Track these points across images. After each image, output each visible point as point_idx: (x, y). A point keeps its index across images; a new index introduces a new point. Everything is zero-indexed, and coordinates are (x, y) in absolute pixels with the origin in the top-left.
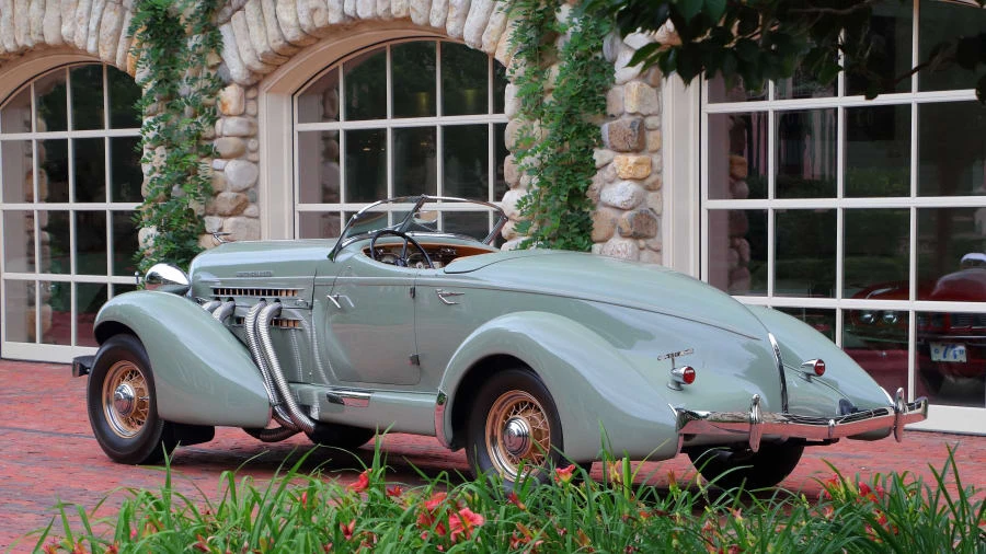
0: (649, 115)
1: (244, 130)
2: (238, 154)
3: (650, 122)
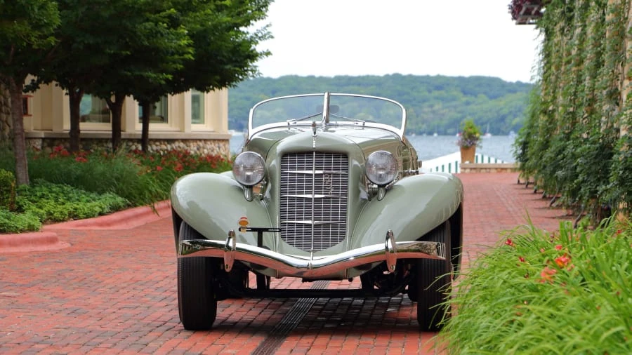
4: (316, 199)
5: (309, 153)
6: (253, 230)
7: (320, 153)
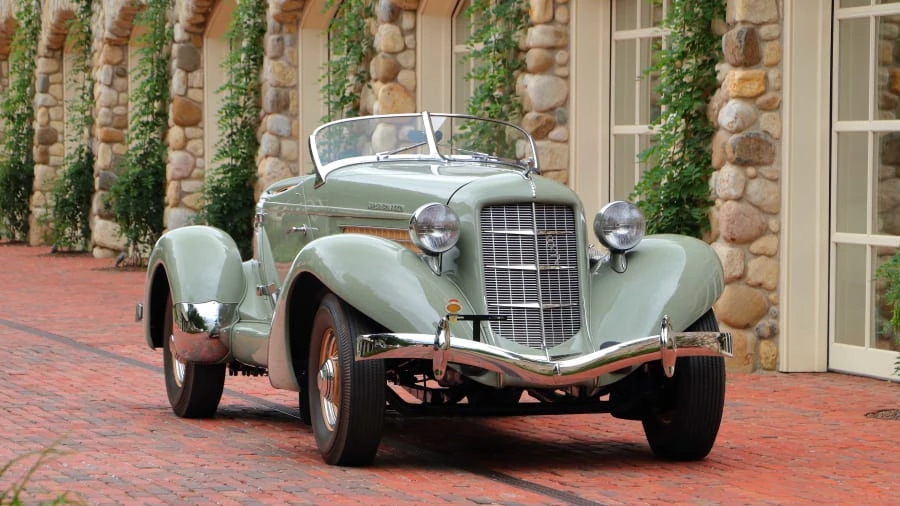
0: (762, 24)
1: (549, 40)
2: (545, 67)
3: (763, 31)
4: (542, 271)
5: (524, 204)
6: (467, 318)
7: (540, 204)
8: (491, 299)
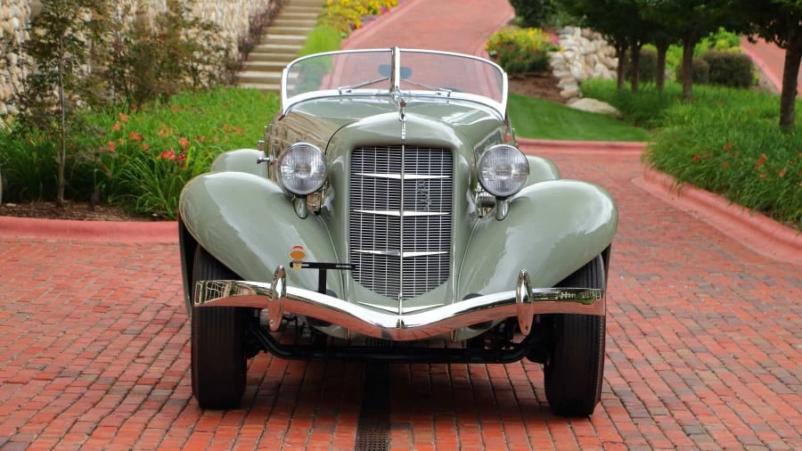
4: (406, 218)
5: (395, 146)
6: (312, 265)
7: (412, 147)
8: (354, 245)
